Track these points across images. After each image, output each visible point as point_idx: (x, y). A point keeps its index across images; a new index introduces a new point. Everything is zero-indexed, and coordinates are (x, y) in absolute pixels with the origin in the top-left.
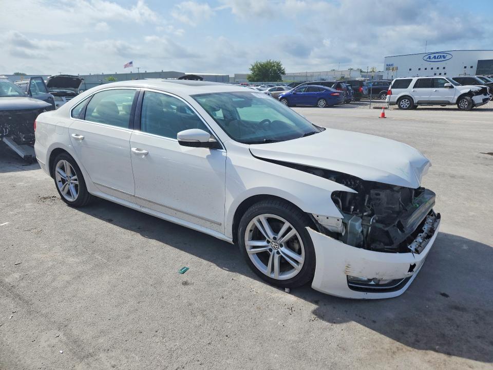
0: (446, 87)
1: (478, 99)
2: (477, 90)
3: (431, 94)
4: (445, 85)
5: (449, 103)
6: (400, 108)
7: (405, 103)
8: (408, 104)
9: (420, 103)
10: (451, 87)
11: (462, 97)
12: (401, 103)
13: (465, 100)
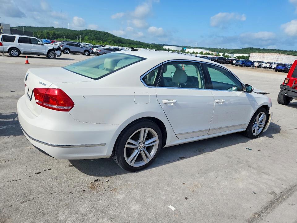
0: (39, 44)
1: (58, 52)
2: (56, 48)
3: (31, 48)
4: (39, 43)
5: (43, 54)
6: (11, 56)
7: (14, 52)
8: (17, 53)
9: (25, 53)
10: (42, 45)
11: (50, 51)
12: (12, 52)
13: (52, 53)
